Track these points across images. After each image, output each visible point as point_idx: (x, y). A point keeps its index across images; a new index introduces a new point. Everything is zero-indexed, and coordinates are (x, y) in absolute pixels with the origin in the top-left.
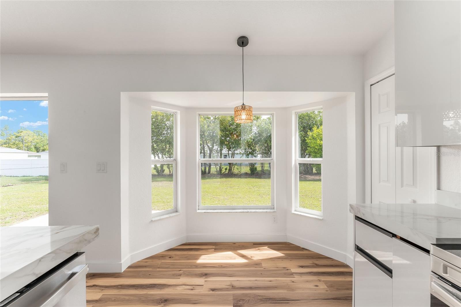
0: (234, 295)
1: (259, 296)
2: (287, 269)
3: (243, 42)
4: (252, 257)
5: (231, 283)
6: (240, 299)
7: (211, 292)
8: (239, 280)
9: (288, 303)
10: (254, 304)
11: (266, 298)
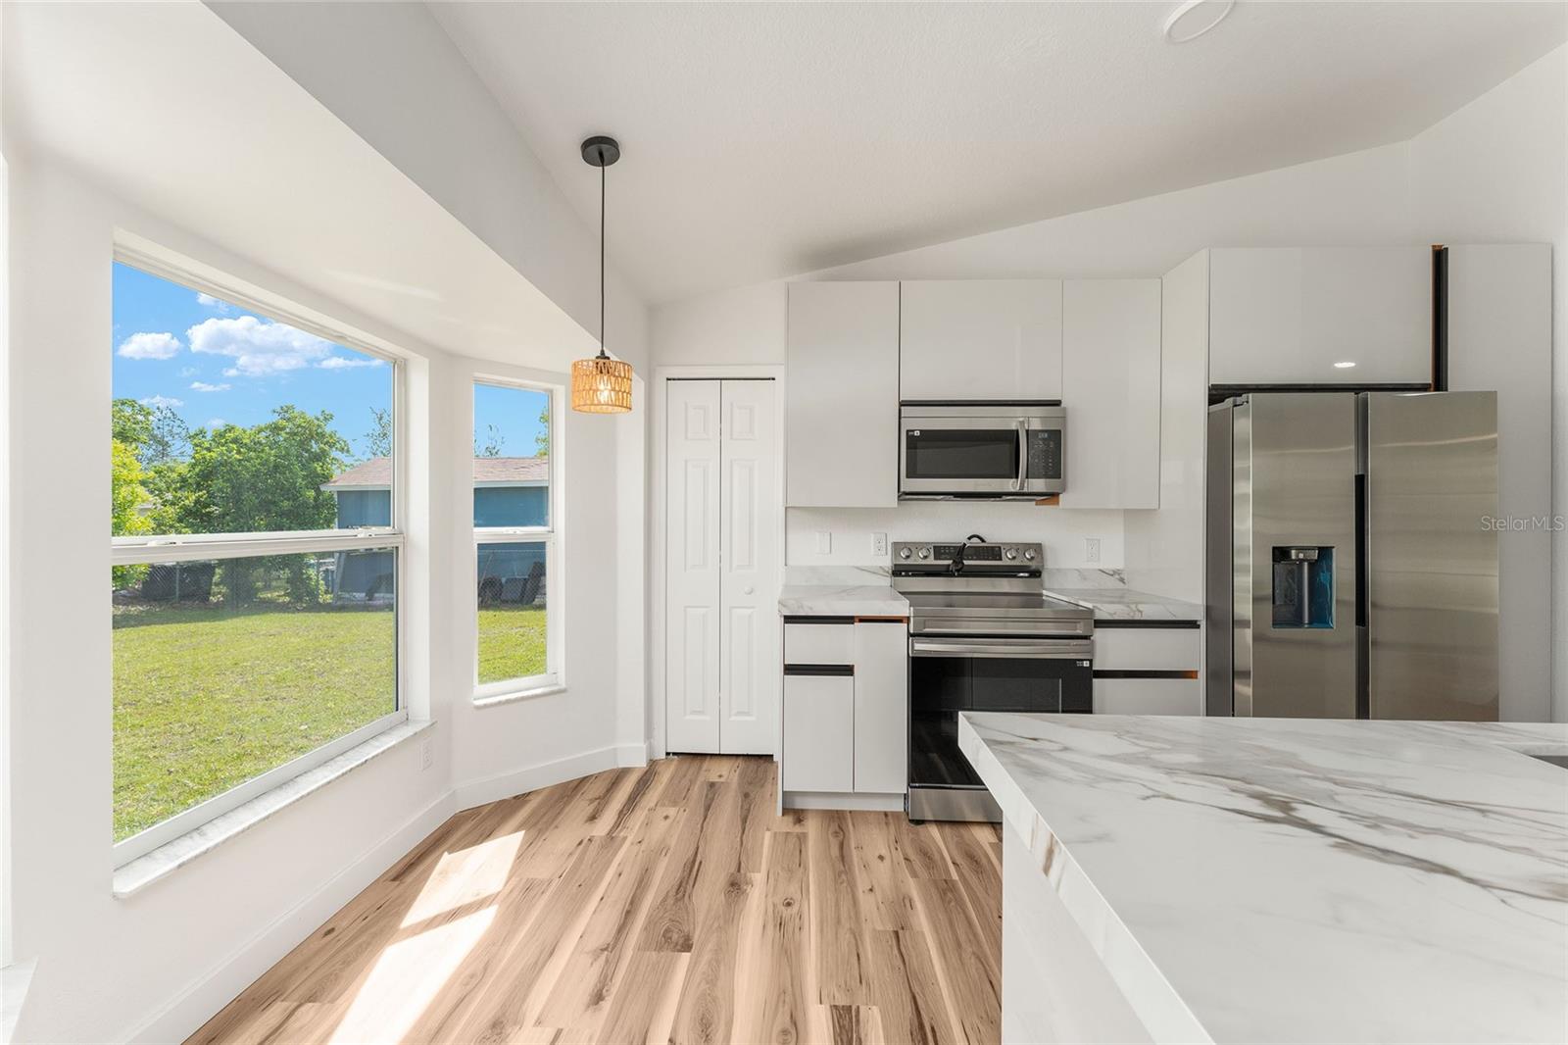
0: (642, 948)
1: (664, 900)
2: (585, 841)
3: (600, 150)
4: (478, 895)
5: (588, 953)
6: (664, 936)
7: (607, 1005)
8: (584, 933)
9: (701, 863)
10: (688, 913)
11: (674, 890)
